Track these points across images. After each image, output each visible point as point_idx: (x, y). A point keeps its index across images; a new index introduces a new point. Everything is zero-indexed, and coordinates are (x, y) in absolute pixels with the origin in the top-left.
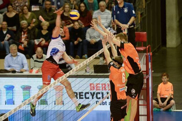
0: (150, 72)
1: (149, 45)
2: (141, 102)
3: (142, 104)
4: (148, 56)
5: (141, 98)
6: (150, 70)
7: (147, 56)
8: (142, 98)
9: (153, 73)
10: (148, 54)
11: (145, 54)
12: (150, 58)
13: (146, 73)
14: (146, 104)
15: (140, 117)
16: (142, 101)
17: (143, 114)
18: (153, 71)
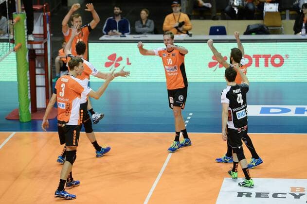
0: (49, 35)
1: (47, 4)
2: (38, 71)
3: (39, 73)
4: (46, 16)
5: (38, 65)
6: (49, 33)
7: (44, 17)
8: (40, 66)
9: (53, 36)
10: (46, 14)
11: (42, 14)
12: (48, 19)
13: (43, 36)
14: (44, 73)
15: (37, 88)
16: (40, 70)
17: (40, 85)
18: (52, 35)
